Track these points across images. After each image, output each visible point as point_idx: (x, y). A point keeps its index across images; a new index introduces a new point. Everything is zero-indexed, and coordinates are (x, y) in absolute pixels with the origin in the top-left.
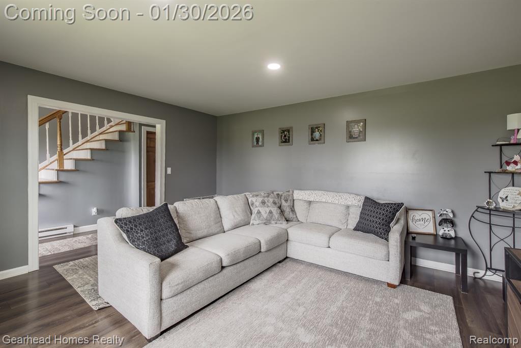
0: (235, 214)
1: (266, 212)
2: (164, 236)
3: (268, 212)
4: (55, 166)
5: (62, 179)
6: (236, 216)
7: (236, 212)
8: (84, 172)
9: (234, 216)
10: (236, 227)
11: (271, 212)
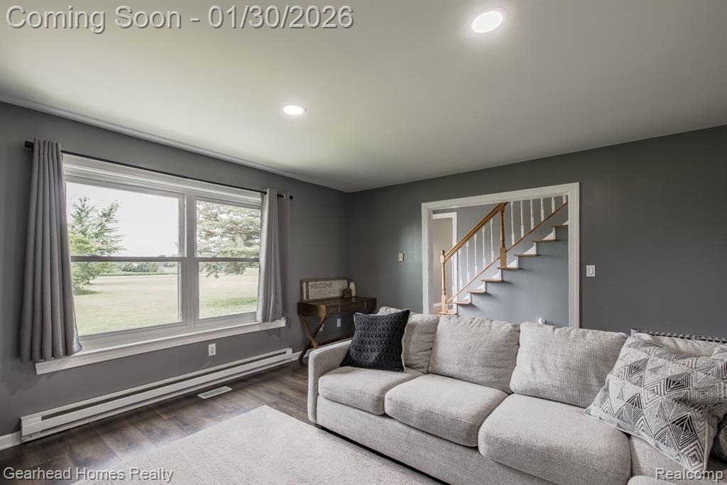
0: (537, 366)
1: (621, 396)
2: (370, 343)
3: (627, 397)
4: (498, 264)
5: (506, 279)
6: (539, 371)
7: (543, 362)
8: (529, 270)
9: (533, 369)
10: (536, 394)
11: (635, 402)
